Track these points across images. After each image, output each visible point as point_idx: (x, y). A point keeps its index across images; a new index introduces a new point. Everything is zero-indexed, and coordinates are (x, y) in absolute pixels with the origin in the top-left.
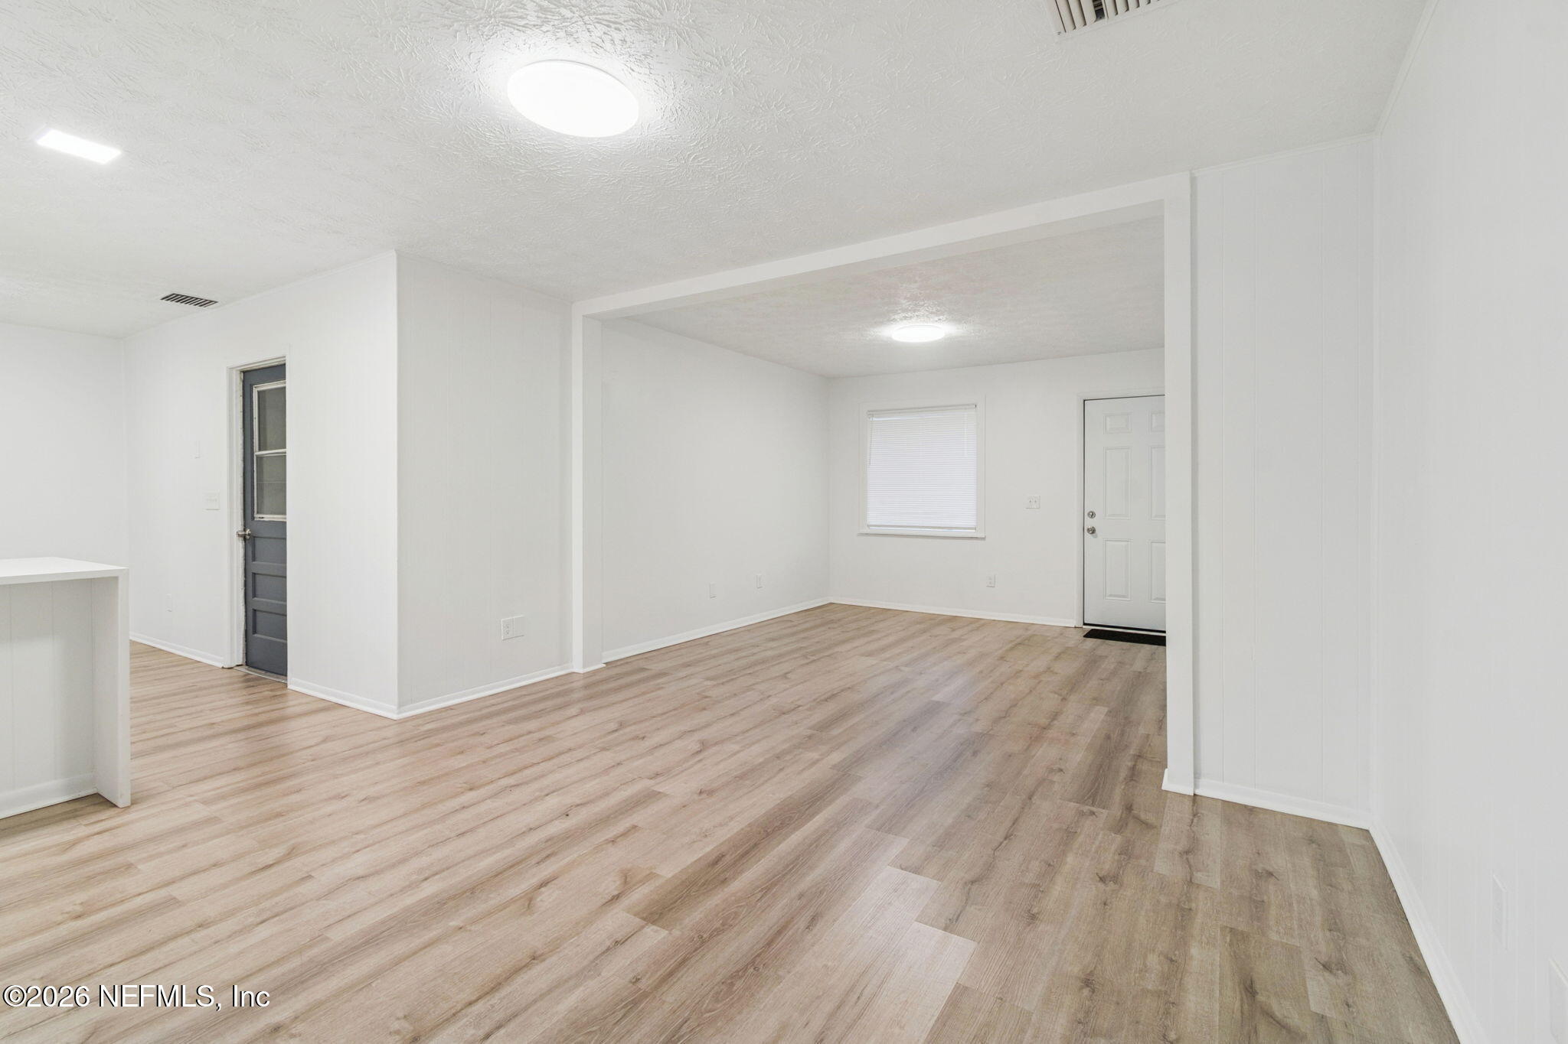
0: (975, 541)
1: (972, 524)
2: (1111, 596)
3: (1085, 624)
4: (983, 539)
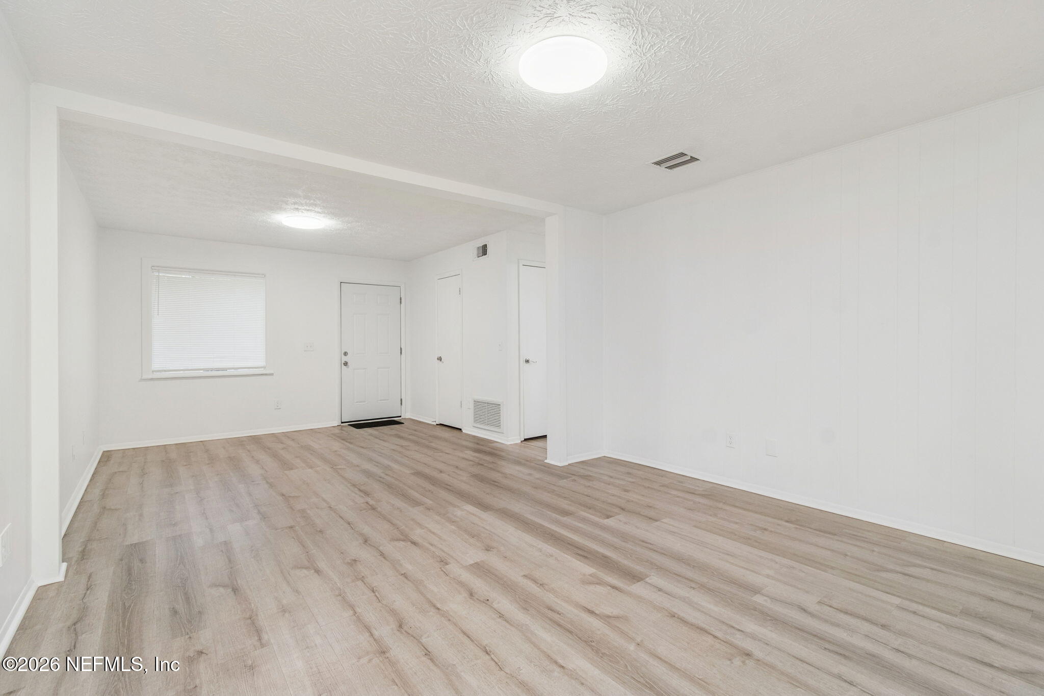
0: (264, 377)
1: (262, 364)
2: (357, 402)
3: (342, 423)
4: (272, 374)
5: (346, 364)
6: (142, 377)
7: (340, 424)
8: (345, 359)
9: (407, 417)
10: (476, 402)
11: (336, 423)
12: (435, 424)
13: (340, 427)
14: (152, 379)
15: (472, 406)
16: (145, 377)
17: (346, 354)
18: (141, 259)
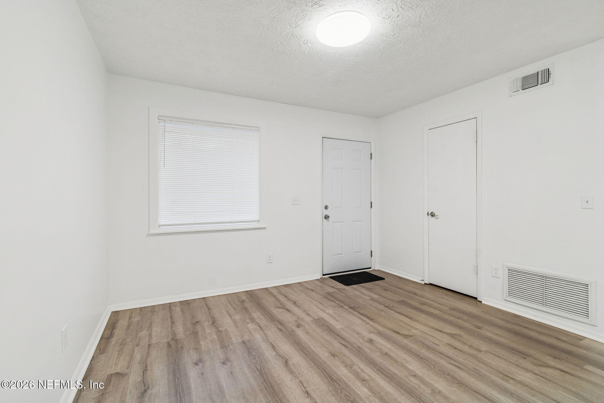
5: (327, 217)
6: (149, 232)
7: (322, 276)
8: (326, 212)
9: (376, 269)
10: (513, 273)
11: (319, 276)
12: (423, 283)
13: (322, 280)
14: (158, 234)
15: (504, 275)
16: (152, 232)
17: (326, 208)
18: (149, 108)
